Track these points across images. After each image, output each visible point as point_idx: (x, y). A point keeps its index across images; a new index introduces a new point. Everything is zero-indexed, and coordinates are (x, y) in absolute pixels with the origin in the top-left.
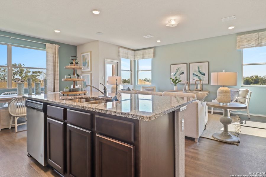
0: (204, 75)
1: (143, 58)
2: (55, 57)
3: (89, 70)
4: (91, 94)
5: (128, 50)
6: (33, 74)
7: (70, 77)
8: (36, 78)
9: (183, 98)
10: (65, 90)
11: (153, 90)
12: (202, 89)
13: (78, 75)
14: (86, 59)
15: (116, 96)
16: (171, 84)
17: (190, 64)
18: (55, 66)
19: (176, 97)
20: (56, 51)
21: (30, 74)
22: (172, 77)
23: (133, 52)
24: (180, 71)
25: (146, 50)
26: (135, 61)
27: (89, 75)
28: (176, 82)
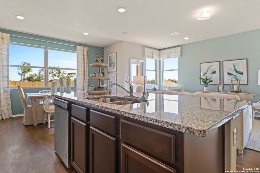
0: (242, 74)
1: (169, 57)
2: (85, 58)
3: (115, 70)
4: (117, 94)
5: (153, 50)
6: (69, 75)
7: (95, 75)
8: (71, 79)
9: (215, 100)
10: (90, 89)
11: (180, 90)
12: (239, 90)
13: (103, 73)
14: (112, 60)
15: (143, 96)
16: (200, 84)
17: (224, 62)
18: (84, 67)
19: (206, 99)
20: (86, 53)
21: (66, 75)
22: (202, 77)
23: (159, 51)
24: (211, 70)
25: (172, 49)
26: (160, 61)
27: (115, 75)
28: (206, 82)
